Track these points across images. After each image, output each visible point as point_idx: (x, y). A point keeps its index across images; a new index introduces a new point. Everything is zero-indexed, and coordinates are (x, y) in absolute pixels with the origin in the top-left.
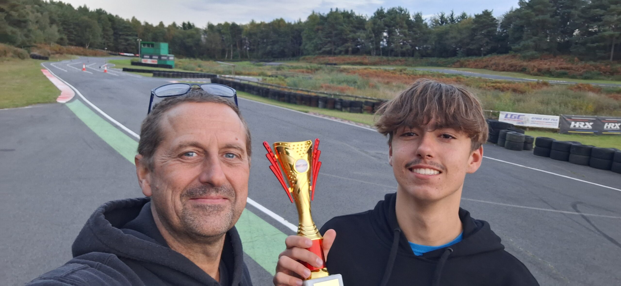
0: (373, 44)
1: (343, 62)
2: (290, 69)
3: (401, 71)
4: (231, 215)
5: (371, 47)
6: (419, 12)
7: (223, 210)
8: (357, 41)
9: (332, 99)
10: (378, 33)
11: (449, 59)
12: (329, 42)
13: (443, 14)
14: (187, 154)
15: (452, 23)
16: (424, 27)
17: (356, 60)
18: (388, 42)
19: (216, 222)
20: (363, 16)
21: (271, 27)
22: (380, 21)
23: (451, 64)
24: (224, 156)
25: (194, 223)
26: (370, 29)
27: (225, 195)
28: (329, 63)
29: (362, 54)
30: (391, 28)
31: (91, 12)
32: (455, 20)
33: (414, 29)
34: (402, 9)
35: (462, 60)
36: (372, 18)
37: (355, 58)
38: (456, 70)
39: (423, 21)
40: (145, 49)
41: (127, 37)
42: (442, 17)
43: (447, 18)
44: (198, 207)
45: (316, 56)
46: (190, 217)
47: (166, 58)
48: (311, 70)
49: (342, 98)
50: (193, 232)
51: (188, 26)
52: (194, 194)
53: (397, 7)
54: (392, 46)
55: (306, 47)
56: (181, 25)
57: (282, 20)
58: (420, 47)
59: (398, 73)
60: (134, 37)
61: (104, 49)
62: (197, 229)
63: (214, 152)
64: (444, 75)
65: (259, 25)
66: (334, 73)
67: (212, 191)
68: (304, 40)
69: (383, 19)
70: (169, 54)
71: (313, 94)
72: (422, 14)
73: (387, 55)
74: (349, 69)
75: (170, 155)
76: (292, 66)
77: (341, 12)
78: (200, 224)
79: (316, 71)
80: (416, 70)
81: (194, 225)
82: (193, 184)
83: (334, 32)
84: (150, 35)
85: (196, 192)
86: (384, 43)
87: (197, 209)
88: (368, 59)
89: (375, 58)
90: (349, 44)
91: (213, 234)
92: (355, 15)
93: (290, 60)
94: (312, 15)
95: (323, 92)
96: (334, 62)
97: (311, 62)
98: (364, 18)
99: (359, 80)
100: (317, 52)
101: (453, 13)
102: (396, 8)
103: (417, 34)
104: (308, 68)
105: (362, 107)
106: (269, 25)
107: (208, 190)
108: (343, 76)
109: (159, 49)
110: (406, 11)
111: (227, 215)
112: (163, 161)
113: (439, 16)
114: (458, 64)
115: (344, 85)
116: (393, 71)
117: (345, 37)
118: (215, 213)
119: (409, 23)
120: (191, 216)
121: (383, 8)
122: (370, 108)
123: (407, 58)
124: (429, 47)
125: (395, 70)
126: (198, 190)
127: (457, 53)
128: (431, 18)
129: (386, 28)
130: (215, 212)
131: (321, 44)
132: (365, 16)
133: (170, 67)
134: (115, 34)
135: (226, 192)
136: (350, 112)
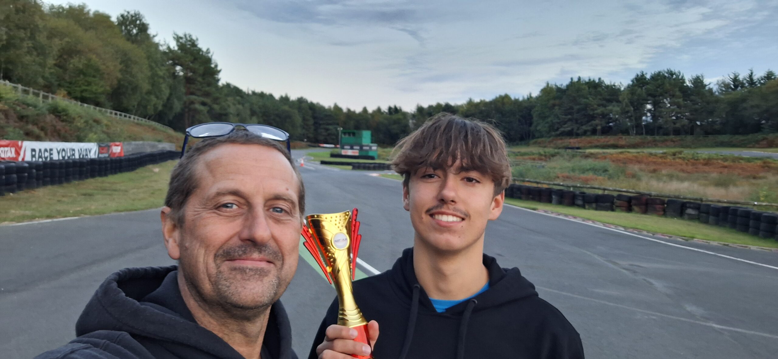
0: (631, 120)
1: (590, 145)
2: (517, 155)
3: (674, 154)
4: (275, 282)
5: (629, 124)
6: (699, 74)
7: (266, 276)
8: (608, 116)
9: (571, 192)
10: (638, 106)
11: (750, 136)
12: (570, 120)
13: (737, 74)
14: (225, 206)
15: (751, 87)
16: (708, 94)
17: (608, 142)
18: (654, 117)
19: (257, 289)
20: (616, 84)
21: (493, 106)
22: (640, 89)
23: (754, 143)
24: (271, 210)
25: (230, 289)
26: (626, 100)
27: (270, 258)
28: (570, 146)
29: (615, 134)
30: (657, 98)
31: (293, 102)
32: (756, 82)
33: (693, 97)
34: (673, 73)
35: (771, 136)
36: (629, 86)
37: (607, 140)
38: (761, 151)
39: (706, 86)
40: (346, 138)
41: (328, 127)
42: (735, 80)
43: (743, 81)
44: (235, 269)
45: (551, 138)
46: (225, 283)
47: (368, 148)
48: (545, 156)
49: (585, 190)
50: (228, 301)
51: (394, 111)
52: (231, 254)
53: (666, 70)
54: (660, 121)
55: (538, 128)
56: (386, 109)
57: (507, 96)
58: (703, 122)
59: (670, 158)
60: (335, 126)
61: (303, 141)
62: (233, 297)
63: (259, 203)
64: (742, 159)
65: (477, 105)
66: (577, 159)
67: (254, 252)
68: (535, 119)
69: (645, 87)
70: (372, 143)
71: (545, 186)
72: (704, 77)
73: (652, 134)
74: (598, 154)
75: (204, 205)
76: (519, 152)
77: (585, 81)
78: (237, 291)
79: (552, 158)
80: (697, 153)
81: (230, 293)
82: (231, 242)
83: (576, 107)
84: (352, 123)
85: (235, 252)
86: (648, 118)
87: (234, 273)
88: (624, 140)
89: (634, 139)
90: (597, 122)
91: (252, 304)
92: (605, 84)
93: (517, 144)
94: (546, 87)
95: (559, 184)
96: (577, 146)
97: (545, 147)
98: (618, 87)
99: (612, 167)
100: (553, 133)
101: (752, 73)
102: (664, 71)
103: (697, 104)
104: (540, 155)
105: (613, 203)
106: (491, 103)
107: (249, 250)
108: (589, 163)
109: (361, 137)
110: (678, 74)
111: (270, 282)
112: (196, 213)
113: (731, 78)
114: (765, 142)
115: (590, 175)
116: (661, 155)
117: (591, 113)
118: (256, 278)
119: (684, 90)
120: (227, 281)
121: (644, 73)
122: (626, 204)
123: (684, 136)
124: (717, 121)
125: (665, 153)
126: (237, 249)
127: (763, 128)
128: (718, 81)
129: (649, 98)
130: (257, 276)
131: (558, 123)
132: (620, 84)
133: (372, 158)
134: (315, 123)
135: (271, 254)
136: (596, 209)
